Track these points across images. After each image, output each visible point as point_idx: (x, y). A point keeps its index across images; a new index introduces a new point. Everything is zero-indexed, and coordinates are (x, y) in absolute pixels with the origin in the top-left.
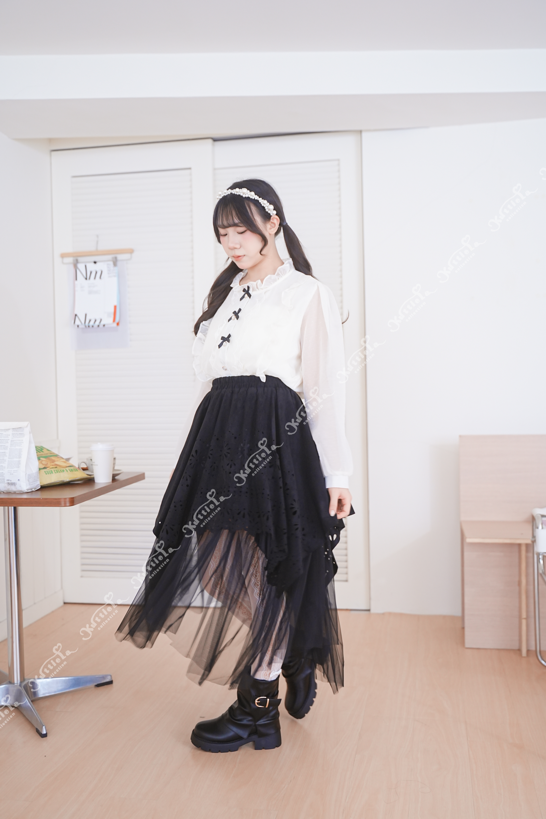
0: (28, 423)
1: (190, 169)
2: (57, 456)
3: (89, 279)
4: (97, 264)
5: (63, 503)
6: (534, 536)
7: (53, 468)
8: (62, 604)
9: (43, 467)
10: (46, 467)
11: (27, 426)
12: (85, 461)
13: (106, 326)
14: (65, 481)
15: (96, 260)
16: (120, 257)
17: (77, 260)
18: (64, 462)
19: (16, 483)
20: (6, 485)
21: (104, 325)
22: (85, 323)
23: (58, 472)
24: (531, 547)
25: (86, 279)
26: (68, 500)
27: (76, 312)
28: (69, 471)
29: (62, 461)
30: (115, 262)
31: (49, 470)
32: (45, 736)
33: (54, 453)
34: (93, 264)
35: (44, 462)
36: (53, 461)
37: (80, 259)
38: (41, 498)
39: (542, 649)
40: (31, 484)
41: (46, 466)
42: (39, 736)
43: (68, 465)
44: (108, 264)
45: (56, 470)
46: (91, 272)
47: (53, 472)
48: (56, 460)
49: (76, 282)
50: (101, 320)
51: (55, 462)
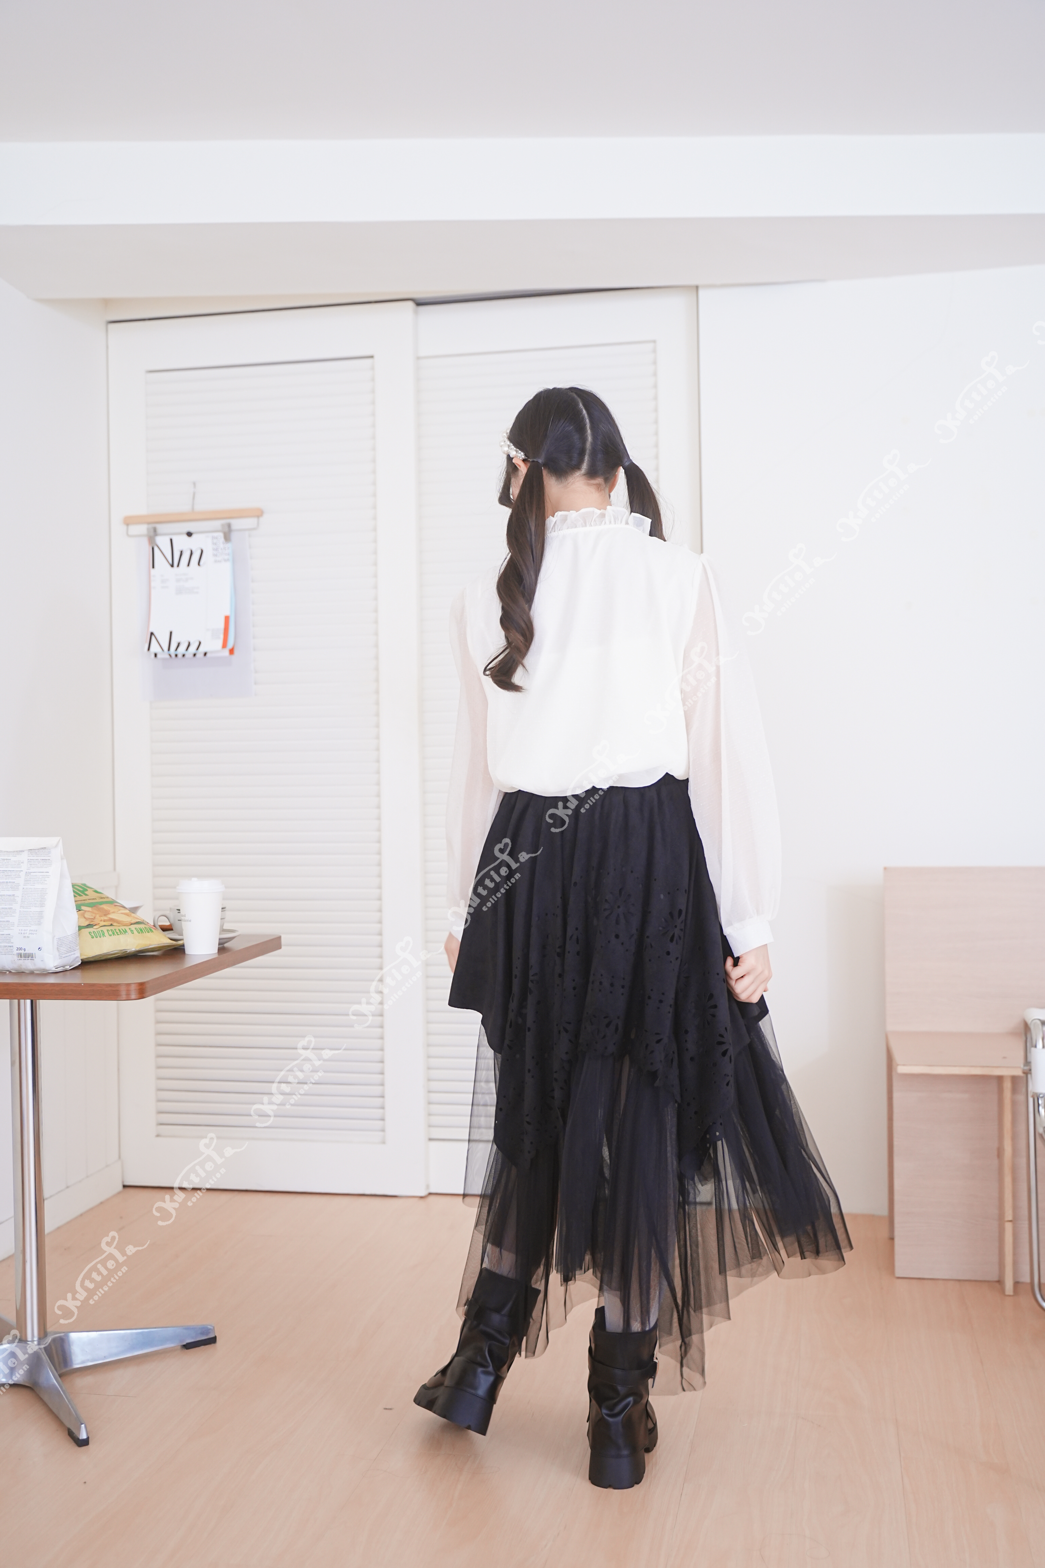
0: (59, 840)
1: (372, 357)
2: (112, 902)
3: (178, 566)
4: (194, 536)
5: (123, 993)
6: (1027, 1062)
7: (105, 926)
8: (121, 1187)
9: (87, 923)
10: (92, 923)
11: (56, 846)
12: (167, 913)
13: (208, 655)
14: (130, 951)
15: (191, 530)
16: (236, 524)
17: (155, 530)
18: (127, 914)
19: (34, 955)
20: (16, 958)
21: (205, 654)
22: (169, 650)
23: (115, 933)
24: (1021, 1081)
25: (172, 566)
26: (133, 987)
27: (151, 630)
28: (135, 932)
29: (122, 913)
30: (228, 533)
31: (98, 930)
32: (85, 1443)
33: (108, 898)
34: (186, 537)
35: (87, 915)
36: (106, 913)
37: (161, 528)
38: (81, 984)
39: (1042, 1281)
40: (64, 956)
41: (92, 921)
42: (74, 1443)
43: (134, 921)
44: (213, 538)
45: (111, 930)
46: (181, 552)
47: (106, 934)
48: (111, 911)
49: (152, 571)
50: (200, 643)
51: (109, 914)
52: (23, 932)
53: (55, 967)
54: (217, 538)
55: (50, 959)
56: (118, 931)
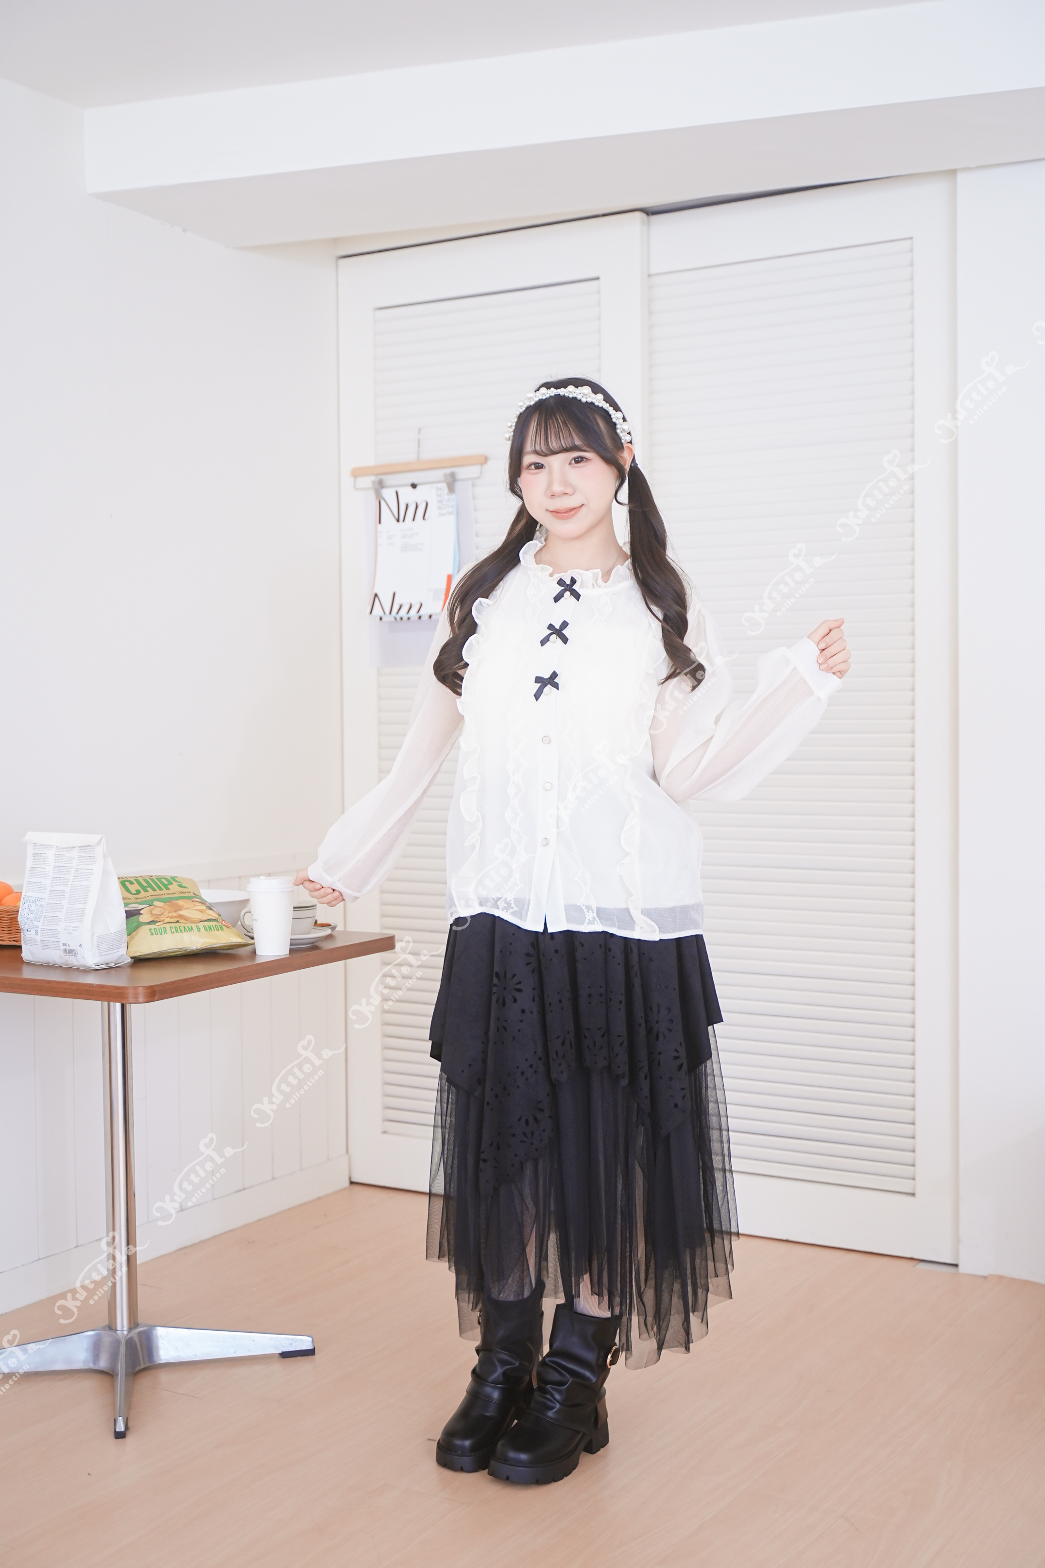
0: (102, 838)
1: (598, 279)
2: (194, 897)
3: (404, 521)
4: (418, 487)
5: (131, 996)
7: (170, 923)
8: (347, 1183)
11: (99, 843)
14: (189, 949)
15: (416, 482)
16: (463, 473)
17: (381, 482)
18: (203, 911)
19: (76, 951)
20: (62, 953)
21: (430, 617)
22: (389, 612)
23: (179, 931)
25: (398, 521)
26: (141, 990)
27: (376, 591)
28: (202, 930)
29: (195, 910)
30: (452, 483)
31: (159, 927)
33: (191, 892)
34: (410, 488)
37: (389, 480)
41: (158, 918)
43: (206, 918)
44: (438, 489)
45: (175, 927)
46: (407, 505)
47: (168, 931)
48: (185, 907)
49: (379, 526)
50: (421, 605)
51: (181, 910)
52: (68, 928)
53: (95, 964)
54: (441, 489)
55: (90, 958)
56: (182, 928)
